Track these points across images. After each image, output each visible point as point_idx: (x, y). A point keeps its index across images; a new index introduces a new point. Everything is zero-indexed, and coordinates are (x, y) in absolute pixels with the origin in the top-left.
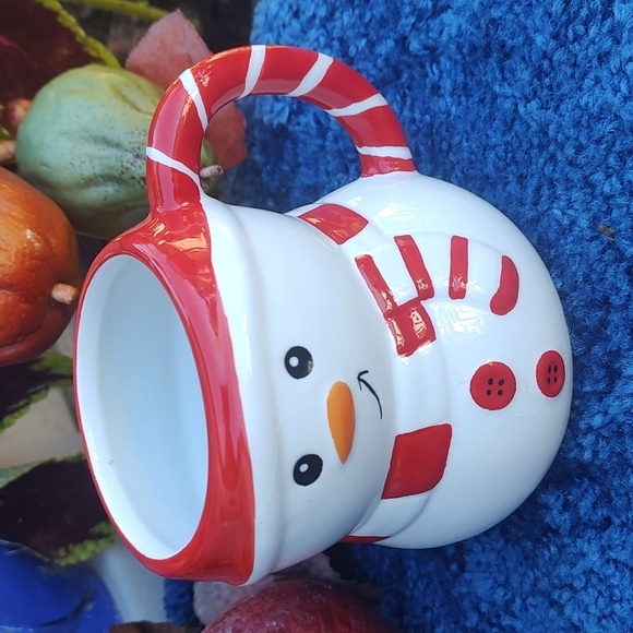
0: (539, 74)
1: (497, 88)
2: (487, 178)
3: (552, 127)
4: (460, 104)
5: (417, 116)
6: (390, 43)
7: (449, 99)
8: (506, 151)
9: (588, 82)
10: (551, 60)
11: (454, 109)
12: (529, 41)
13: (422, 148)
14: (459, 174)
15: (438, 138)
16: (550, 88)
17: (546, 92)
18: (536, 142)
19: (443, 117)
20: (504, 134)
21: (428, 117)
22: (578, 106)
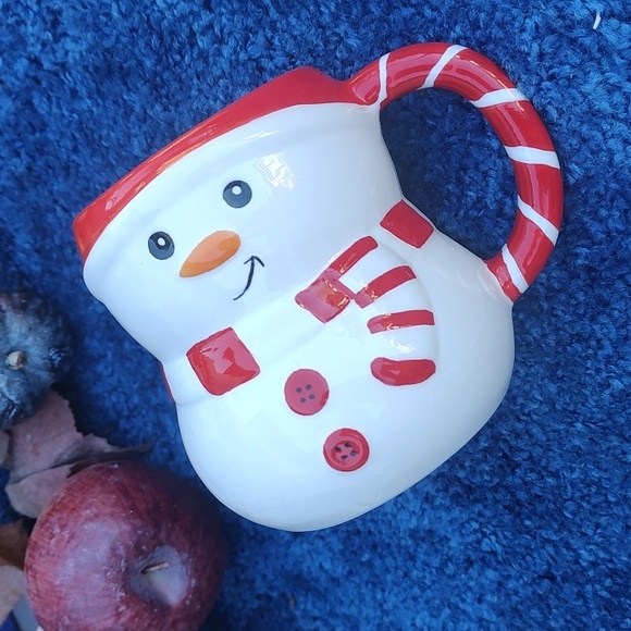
0: (156, 87)
1: (126, 97)
2: (137, 157)
3: (176, 124)
4: (98, 105)
5: (66, 113)
6: (25, 62)
7: (88, 101)
8: (146, 139)
9: (194, 93)
10: (161, 77)
11: (95, 109)
12: (140, 64)
13: (78, 136)
14: (115, 156)
15: (88, 132)
16: (167, 97)
17: (164, 100)
18: (167, 134)
19: (88, 115)
20: (140, 127)
21: (75, 116)
22: (191, 109)
